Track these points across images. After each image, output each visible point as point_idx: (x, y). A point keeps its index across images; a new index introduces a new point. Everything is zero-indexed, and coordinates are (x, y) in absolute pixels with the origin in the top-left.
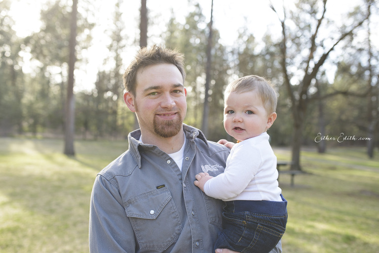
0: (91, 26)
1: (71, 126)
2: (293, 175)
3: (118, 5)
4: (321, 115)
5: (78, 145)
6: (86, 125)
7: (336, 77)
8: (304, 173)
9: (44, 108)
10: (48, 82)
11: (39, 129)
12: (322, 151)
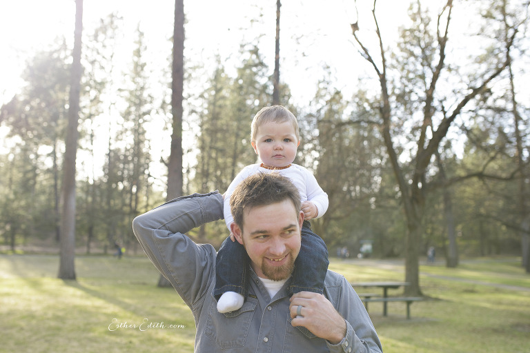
0: (101, 86)
1: (71, 234)
2: (409, 303)
3: (138, 53)
4: (448, 208)
5: (79, 264)
6: (91, 232)
7: (466, 151)
8: (427, 298)
9: (27, 208)
10: (35, 168)
11: (19, 240)
12: (452, 264)
